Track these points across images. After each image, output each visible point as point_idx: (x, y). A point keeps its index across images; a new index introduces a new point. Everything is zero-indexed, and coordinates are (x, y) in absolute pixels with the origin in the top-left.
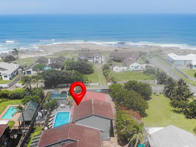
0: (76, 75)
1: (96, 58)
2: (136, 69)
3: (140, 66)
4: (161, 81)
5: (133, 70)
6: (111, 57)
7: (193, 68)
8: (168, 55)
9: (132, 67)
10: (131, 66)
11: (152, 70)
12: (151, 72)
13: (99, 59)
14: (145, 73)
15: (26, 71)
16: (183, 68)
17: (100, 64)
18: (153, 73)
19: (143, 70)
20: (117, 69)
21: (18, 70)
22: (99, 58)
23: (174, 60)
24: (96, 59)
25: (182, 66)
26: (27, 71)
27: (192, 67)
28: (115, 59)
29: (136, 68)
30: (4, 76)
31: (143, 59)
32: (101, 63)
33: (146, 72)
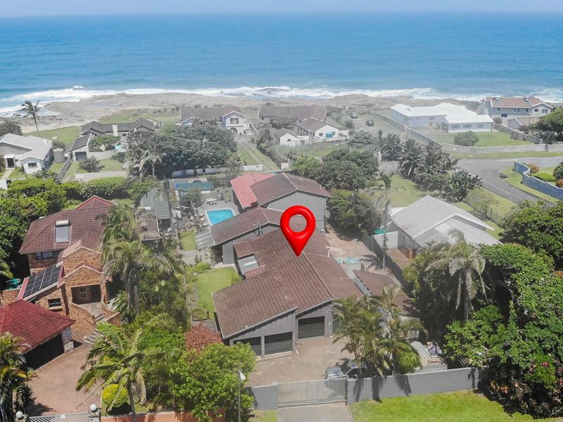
0: (213, 149)
1: (232, 120)
2: (330, 139)
3: (336, 134)
4: (390, 152)
5: (325, 142)
6: (263, 119)
7: (450, 132)
8: (391, 108)
9: (321, 134)
10: (317, 134)
11: (365, 138)
12: (365, 141)
13: (238, 123)
14: (352, 145)
15: (74, 152)
16: (429, 133)
17: (241, 134)
18: (369, 143)
19: (347, 140)
20: (289, 140)
21: (55, 150)
22: (237, 119)
23: (407, 117)
24: (231, 123)
25: (425, 128)
26: (76, 153)
27: (447, 130)
28: (275, 122)
29: (328, 136)
30: (27, 164)
31: (338, 120)
32: (243, 133)
33: (353, 142)
